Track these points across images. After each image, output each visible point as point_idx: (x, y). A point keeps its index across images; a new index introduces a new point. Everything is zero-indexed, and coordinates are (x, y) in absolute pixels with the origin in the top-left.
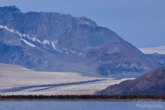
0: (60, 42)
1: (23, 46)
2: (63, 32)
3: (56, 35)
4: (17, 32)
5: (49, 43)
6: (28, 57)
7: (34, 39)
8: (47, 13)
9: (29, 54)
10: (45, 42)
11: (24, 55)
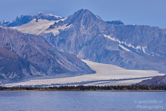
0: (148, 47)
1: (120, 50)
2: (151, 40)
3: (146, 42)
4: (117, 40)
5: (140, 48)
6: (122, 59)
7: (130, 45)
8: (140, 26)
9: (123, 56)
10: (138, 47)
11: (120, 58)
